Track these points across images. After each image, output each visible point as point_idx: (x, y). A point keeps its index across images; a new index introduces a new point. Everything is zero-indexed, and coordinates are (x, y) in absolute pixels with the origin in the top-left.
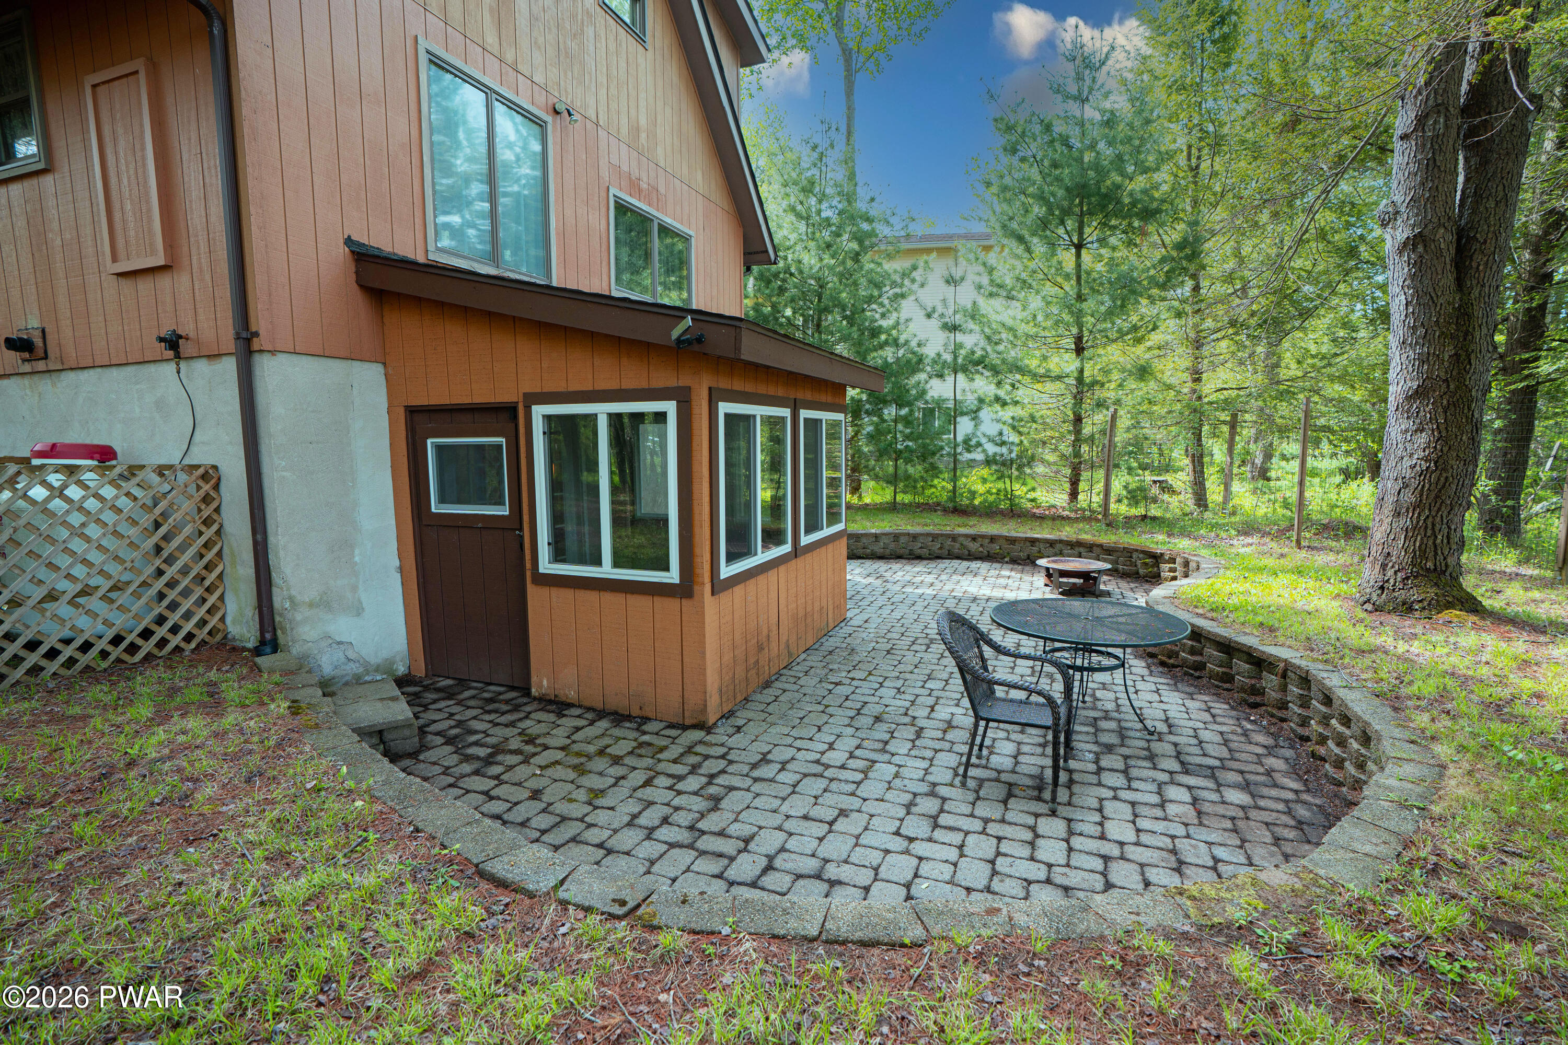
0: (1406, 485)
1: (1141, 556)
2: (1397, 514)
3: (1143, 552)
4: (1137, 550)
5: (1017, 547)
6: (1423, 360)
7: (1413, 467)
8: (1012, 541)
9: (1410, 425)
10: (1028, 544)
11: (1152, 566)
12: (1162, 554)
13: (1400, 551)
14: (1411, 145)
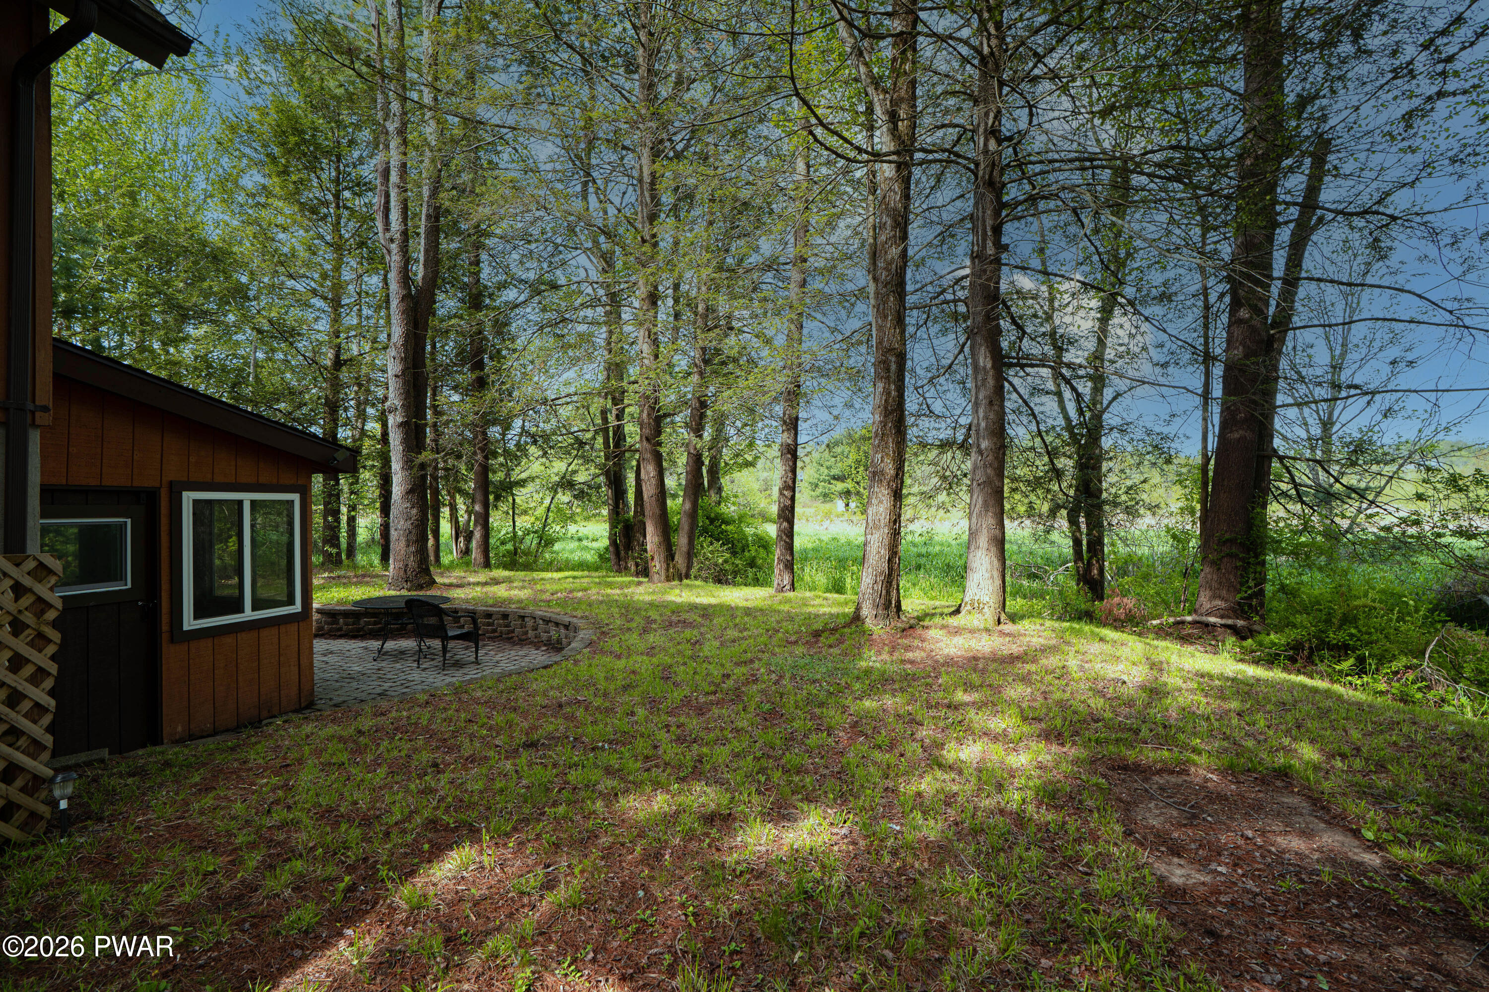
7: (412, 524)
9: (409, 505)
13: (412, 562)
14: (400, 380)
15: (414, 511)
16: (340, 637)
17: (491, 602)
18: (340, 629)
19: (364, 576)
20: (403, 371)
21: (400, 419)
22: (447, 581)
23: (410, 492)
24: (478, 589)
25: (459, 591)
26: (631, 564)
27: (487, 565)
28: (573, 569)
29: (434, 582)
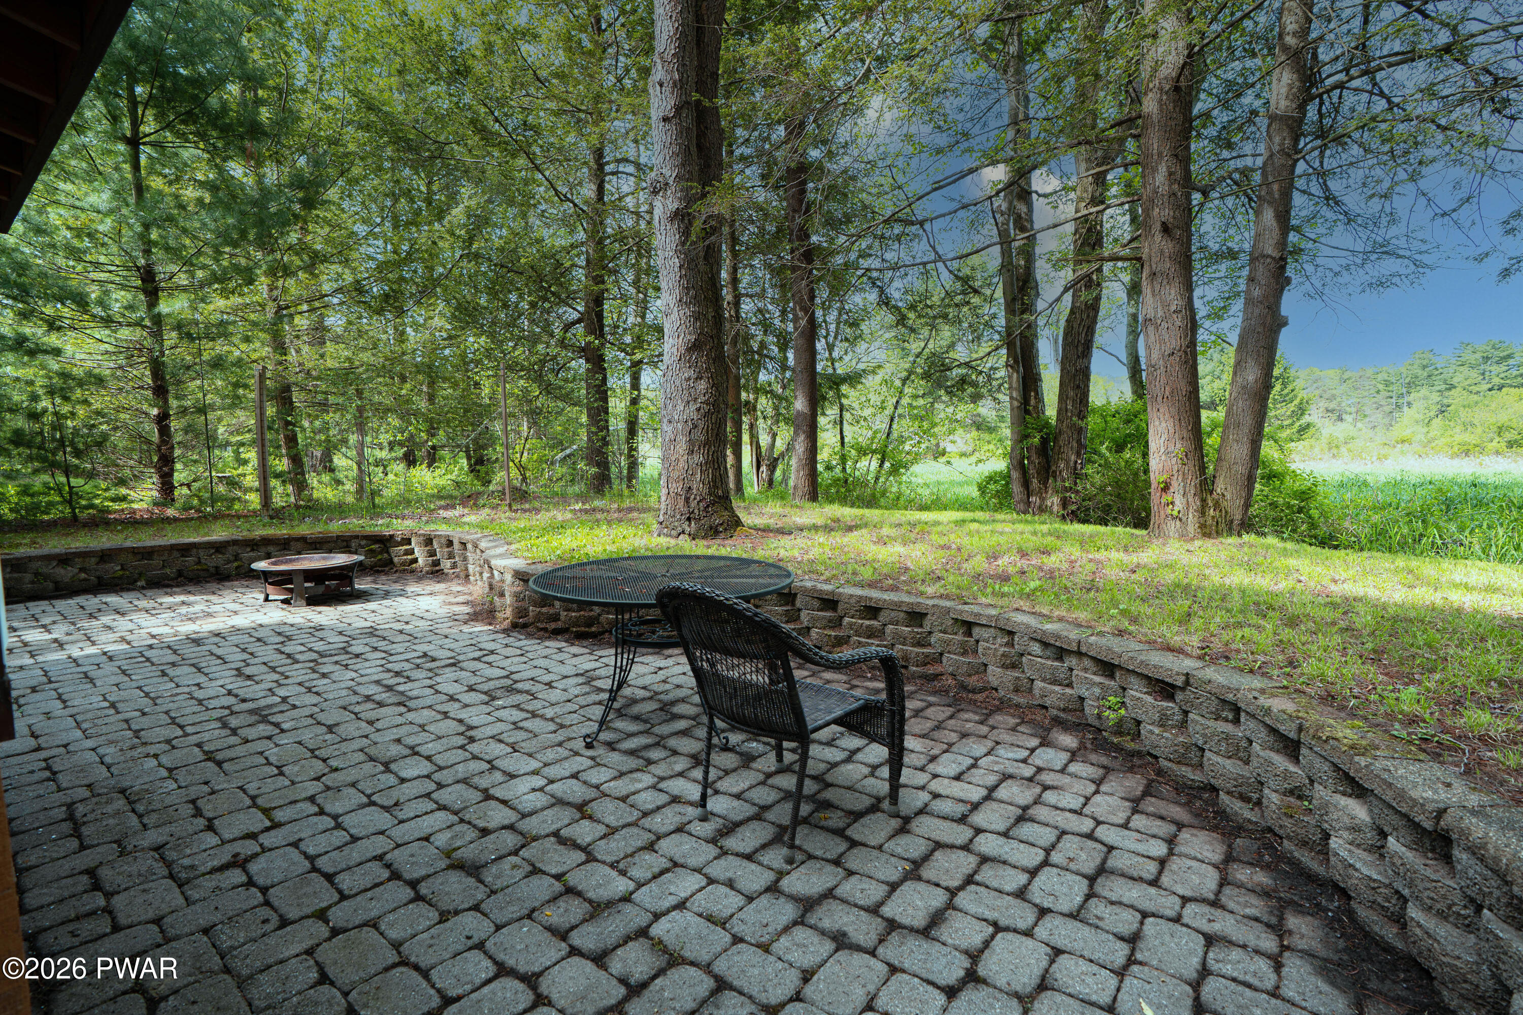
0: (695, 426)
1: (363, 542)
2: (691, 452)
3: (366, 537)
4: (357, 537)
5: (156, 562)
6: (697, 317)
7: (698, 410)
8: (148, 553)
9: (692, 373)
10: (176, 554)
11: (381, 553)
12: (392, 536)
13: (698, 486)
14: (672, 127)
15: (702, 385)
16: (556, 633)
17: (867, 573)
18: (555, 618)
19: (630, 510)
20: (678, 109)
21: (673, 205)
22: (759, 521)
23: (694, 347)
24: (821, 538)
25: (785, 541)
26: (1053, 501)
27: (813, 496)
28: (966, 509)
29: (738, 523)
